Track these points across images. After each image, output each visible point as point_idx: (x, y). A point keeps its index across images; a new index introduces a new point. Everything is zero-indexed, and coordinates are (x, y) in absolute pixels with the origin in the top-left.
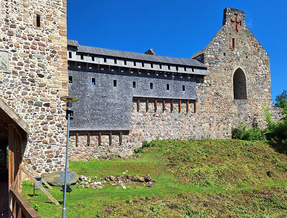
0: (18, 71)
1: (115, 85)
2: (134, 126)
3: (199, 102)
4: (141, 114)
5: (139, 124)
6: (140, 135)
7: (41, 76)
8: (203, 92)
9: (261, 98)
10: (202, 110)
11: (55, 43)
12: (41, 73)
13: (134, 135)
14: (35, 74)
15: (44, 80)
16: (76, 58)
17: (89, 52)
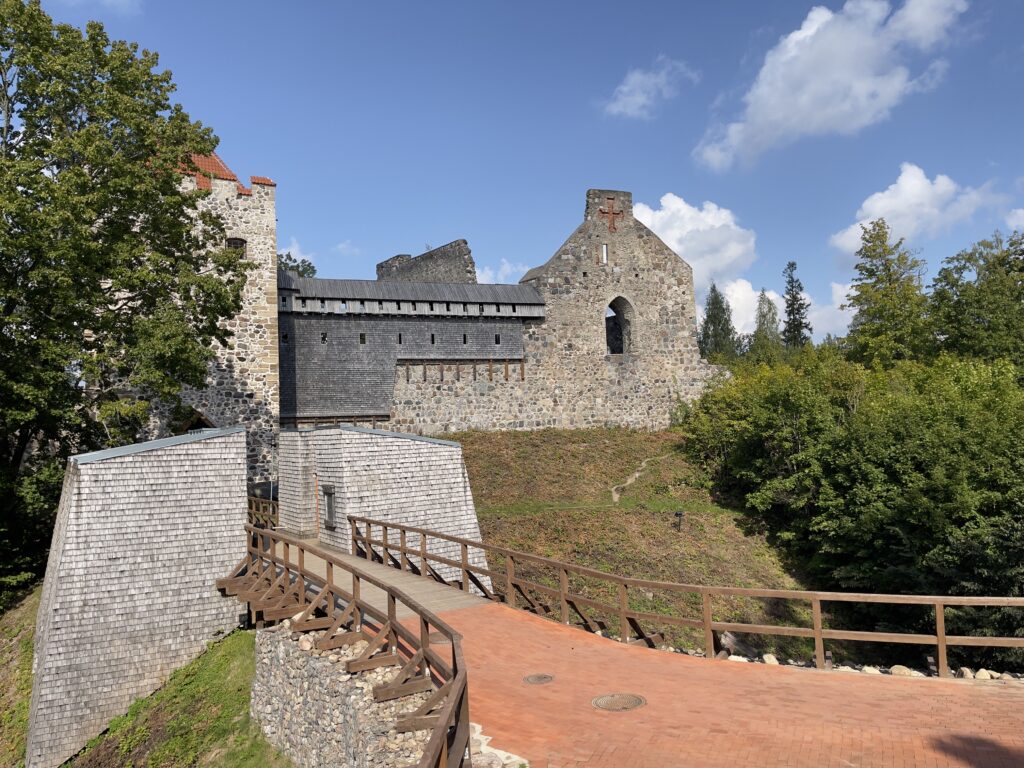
2: (400, 407)
4: (415, 387)
8: (539, 343)
9: (671, 348)
10: (538, 376)
11: (262, 315)
13: (398, 422)
14: (234, 358)
15: (246, 364)
16: (294, 306)
17: (315, 296)
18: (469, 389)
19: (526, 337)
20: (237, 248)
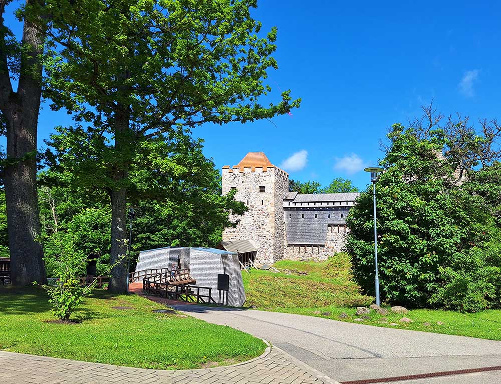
0: (254, 224)
1: (316, 217)
2: (329, 242)
4: (335, 234)
5: (332, 240)
6: (333, 248)
7: (263, 225)
11: (269, 210)
12: (263, 224)
13: (328, 247)
14: (261, 224)
15: (264, 227)
16: (292, 205)
17: (299, 201)
20: (262, 189)
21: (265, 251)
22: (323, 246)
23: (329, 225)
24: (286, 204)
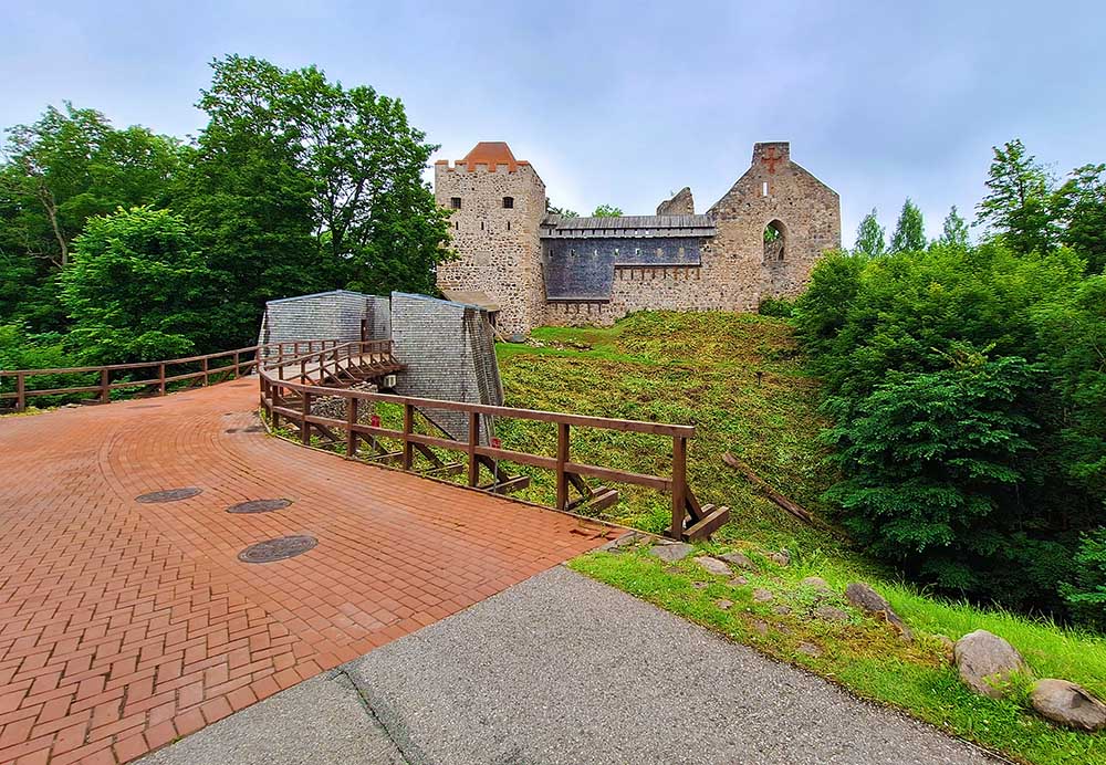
0: (495, 264)
2: (616, 295)
3: (705, 266)
4: (625, 283)
5: (622, 293)
6: (624, 304)
7: (510, 266)
8: (711, 254)
10: (710, 277)
12: (510, 263)
13: (615, 304)
14: (506, 265)
15: (512, 268)
16: (555, 235)
17: (567, 227)
18: (661, 285)
19: (702, 250)
20: (508, 202)
21: (514, 310)
22: (607, 302)
23: (618, 267)
24: (546, 234)
